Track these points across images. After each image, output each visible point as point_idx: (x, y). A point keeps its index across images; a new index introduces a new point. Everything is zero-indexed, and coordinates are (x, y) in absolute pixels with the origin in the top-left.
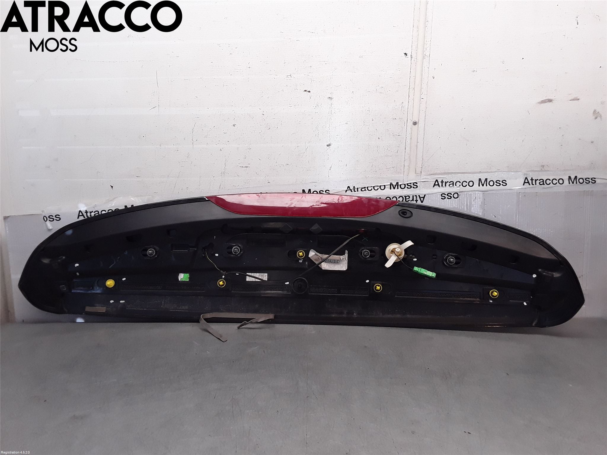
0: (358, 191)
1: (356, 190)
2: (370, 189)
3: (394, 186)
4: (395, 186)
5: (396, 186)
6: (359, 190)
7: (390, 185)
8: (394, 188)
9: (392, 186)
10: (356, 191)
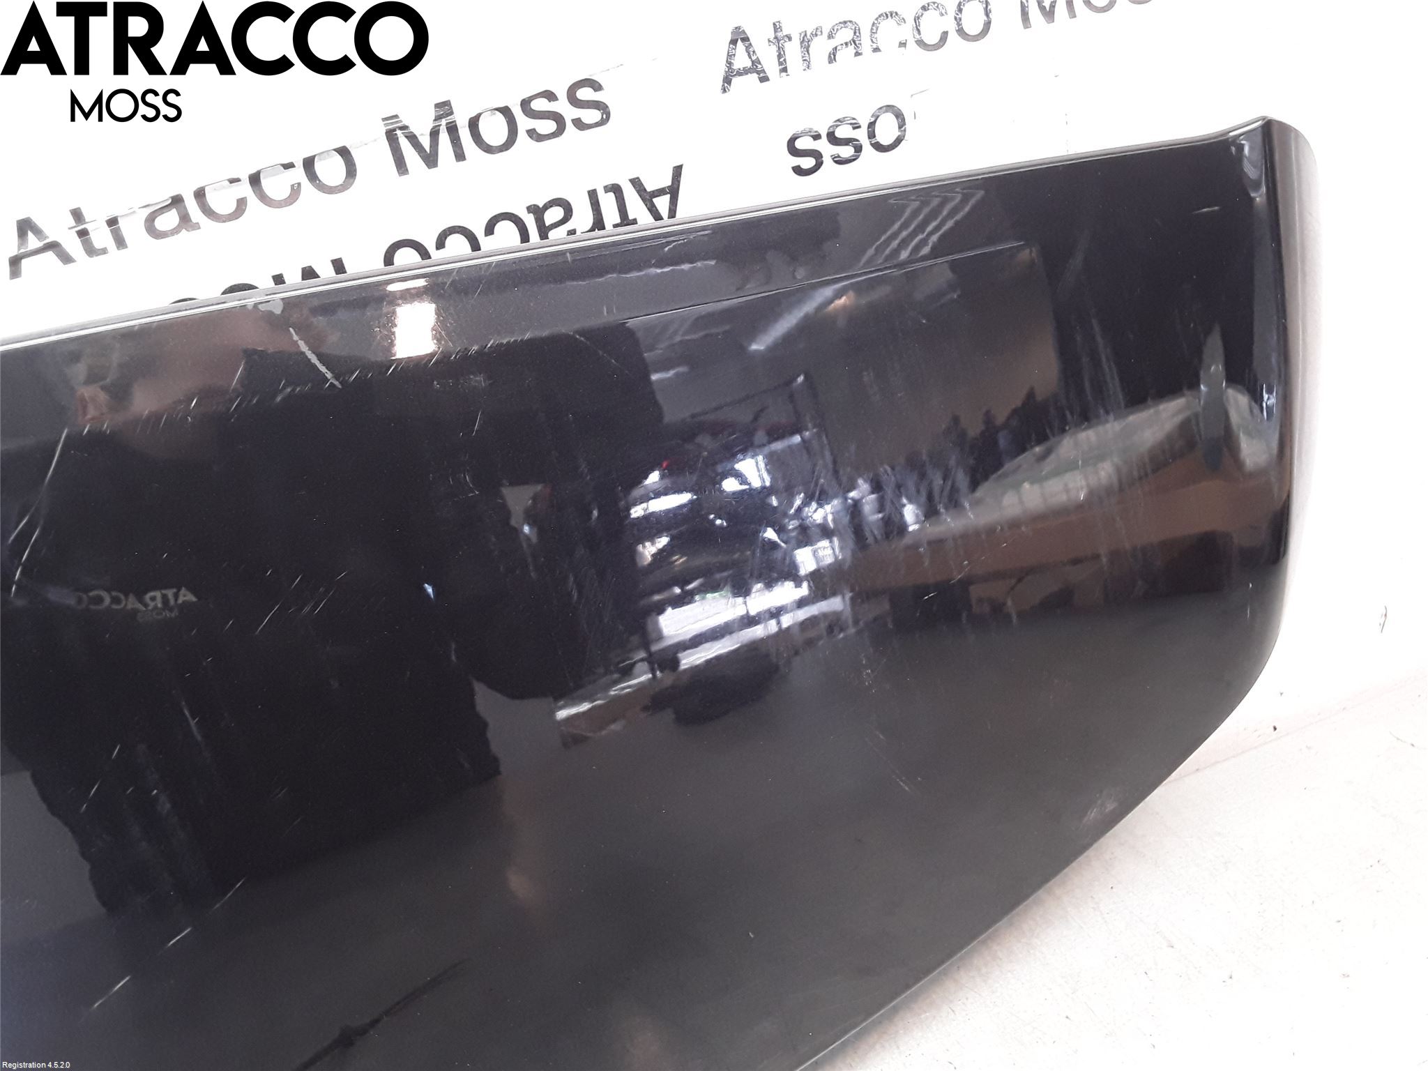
0: (120, 242)
1: (102, 236)
2: (222, 201)
3: (426, 142)
4: (434, 134)
5: (444, 138)
6: (133, 228)
7: (391, 136)
8: (431, 159)
9: (405, 144)
10: (104, 251)
